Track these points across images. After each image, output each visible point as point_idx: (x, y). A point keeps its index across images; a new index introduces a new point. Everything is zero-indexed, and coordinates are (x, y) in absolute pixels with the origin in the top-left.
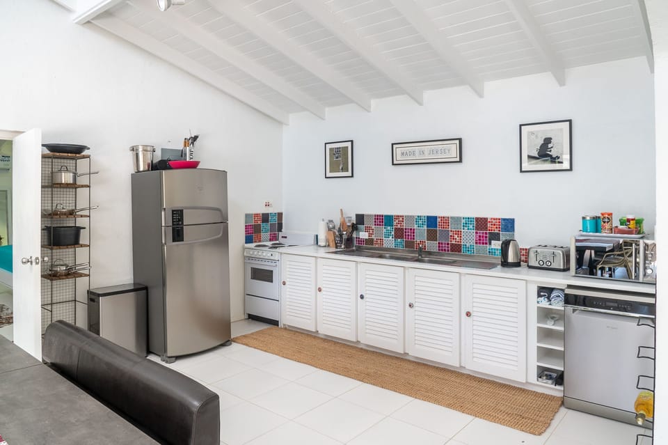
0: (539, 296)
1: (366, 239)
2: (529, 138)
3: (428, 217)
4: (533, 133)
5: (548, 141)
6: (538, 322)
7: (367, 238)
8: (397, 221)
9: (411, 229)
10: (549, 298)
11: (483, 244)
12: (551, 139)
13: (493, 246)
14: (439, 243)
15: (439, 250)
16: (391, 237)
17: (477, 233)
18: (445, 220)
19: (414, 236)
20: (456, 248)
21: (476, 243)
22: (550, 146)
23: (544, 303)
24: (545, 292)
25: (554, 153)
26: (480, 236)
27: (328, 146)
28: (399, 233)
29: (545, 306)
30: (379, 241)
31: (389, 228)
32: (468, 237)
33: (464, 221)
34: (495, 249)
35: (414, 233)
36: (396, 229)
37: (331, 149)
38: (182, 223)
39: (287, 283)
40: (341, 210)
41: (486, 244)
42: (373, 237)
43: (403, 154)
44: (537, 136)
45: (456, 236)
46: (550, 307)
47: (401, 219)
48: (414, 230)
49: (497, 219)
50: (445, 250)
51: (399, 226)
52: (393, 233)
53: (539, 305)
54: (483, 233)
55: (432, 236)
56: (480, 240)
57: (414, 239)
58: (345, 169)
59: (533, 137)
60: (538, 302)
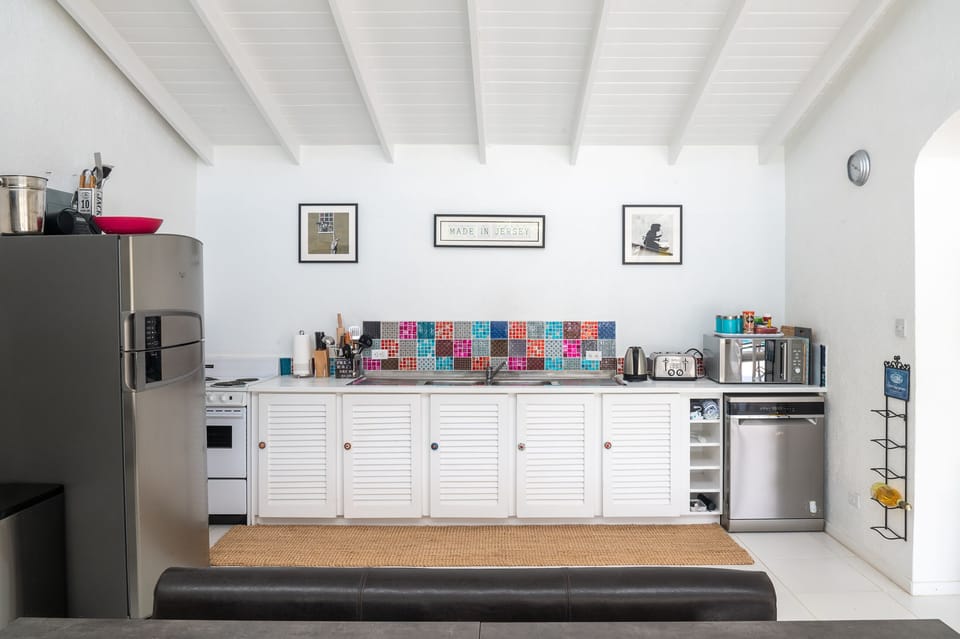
0: (692, 410)
1: (383, 361)
2: (633, 222)
3: (492, 323)
4: (639, 217)
5: (656, 227)
6: (691, 441)
7: (386, 357)
8: (441, 331)
9: (465, 341)
10: (702, 412)
11: (574, 355)
12: (659, 225)
13: (588, 358)
14: (510, 359)
15: (511, 368)
16: (429, 356)
17: (565, 342)
18: (520, 327)
19: (469, 351)
20: (537, 364)
21: (565, 355)
22: (658, 234)
23: (698, 418)
24: (697, 404)
25: (662, 244)
26: (569, 346)
27: (306, 211)
28: (444, 348)
29: (699, 421)
30: (408, 362)
31: (426, 341)
32: (553, 348)
33: (547, 327)
34: (590, 362)
35: (469, 345)
36: (440, 344)
37: (311, 216)
38: (160, 345)
39: (268, 444)
40: (339, 315)
41: (579, 355)
42: (397, 356)
43: (452, 231)
44: (643, 221)
45: (536, 348)
46: (705, 421)
47: (448, 327)
48: (470, 342)
49: (593, 323)
50: (519, 368)
51: (444, 338)
52: (434, 348)
53: (693, 421)
54: (574, 342)
55: (499, 348)
56: (570, 351)
57: (469, 355)
58: (342, 248)
59: (639, 221)
60: (691, 418)
